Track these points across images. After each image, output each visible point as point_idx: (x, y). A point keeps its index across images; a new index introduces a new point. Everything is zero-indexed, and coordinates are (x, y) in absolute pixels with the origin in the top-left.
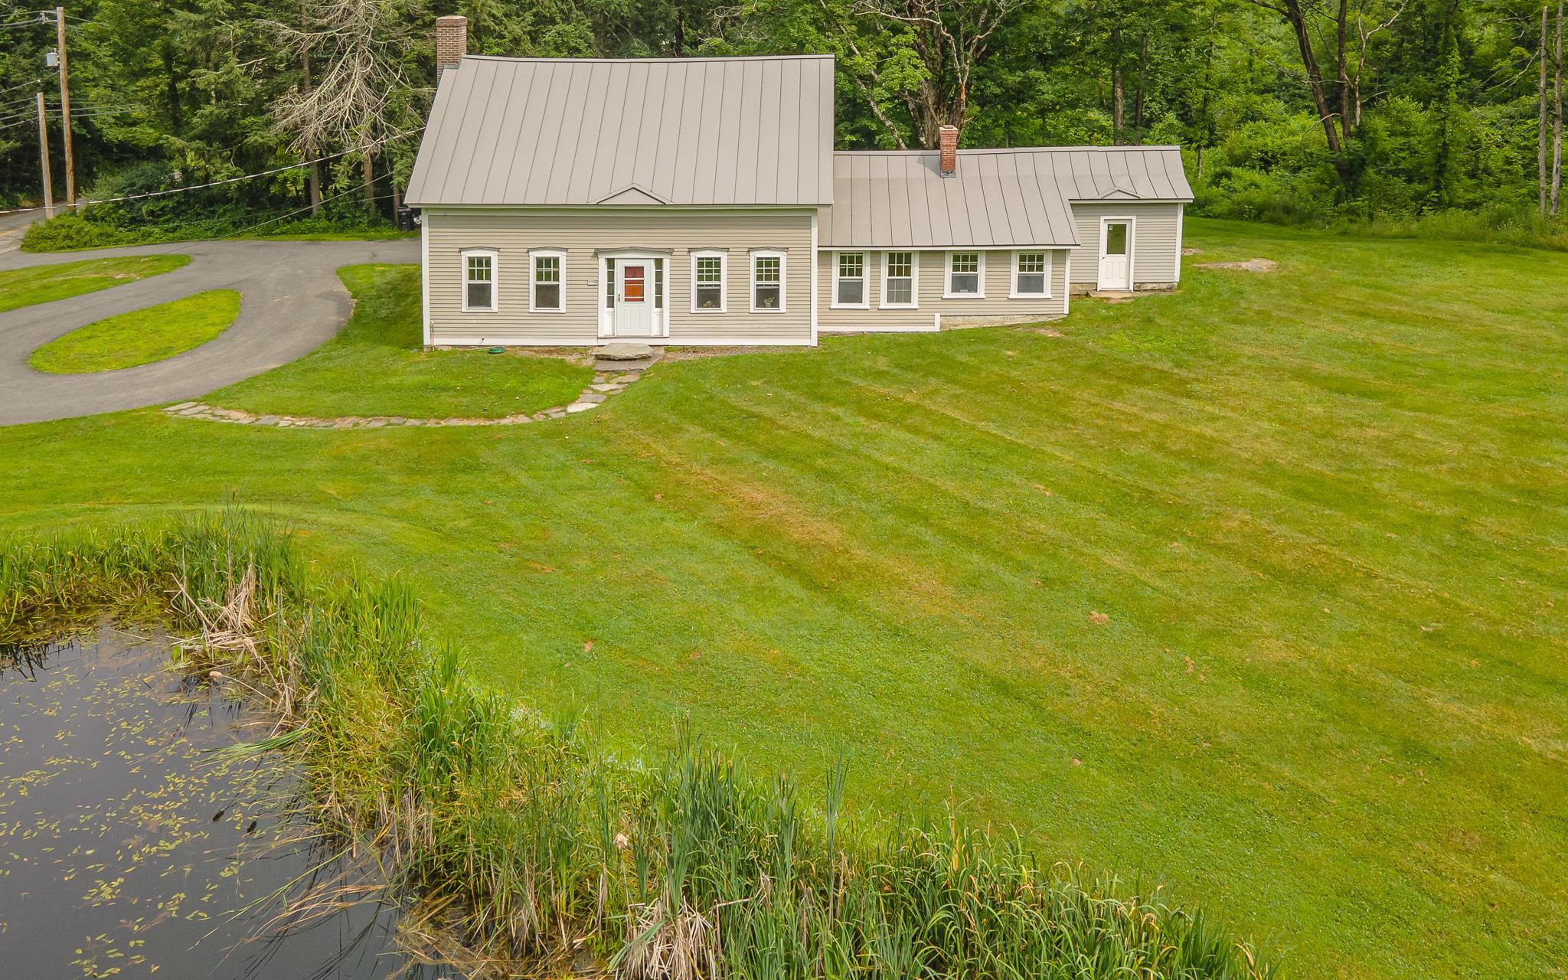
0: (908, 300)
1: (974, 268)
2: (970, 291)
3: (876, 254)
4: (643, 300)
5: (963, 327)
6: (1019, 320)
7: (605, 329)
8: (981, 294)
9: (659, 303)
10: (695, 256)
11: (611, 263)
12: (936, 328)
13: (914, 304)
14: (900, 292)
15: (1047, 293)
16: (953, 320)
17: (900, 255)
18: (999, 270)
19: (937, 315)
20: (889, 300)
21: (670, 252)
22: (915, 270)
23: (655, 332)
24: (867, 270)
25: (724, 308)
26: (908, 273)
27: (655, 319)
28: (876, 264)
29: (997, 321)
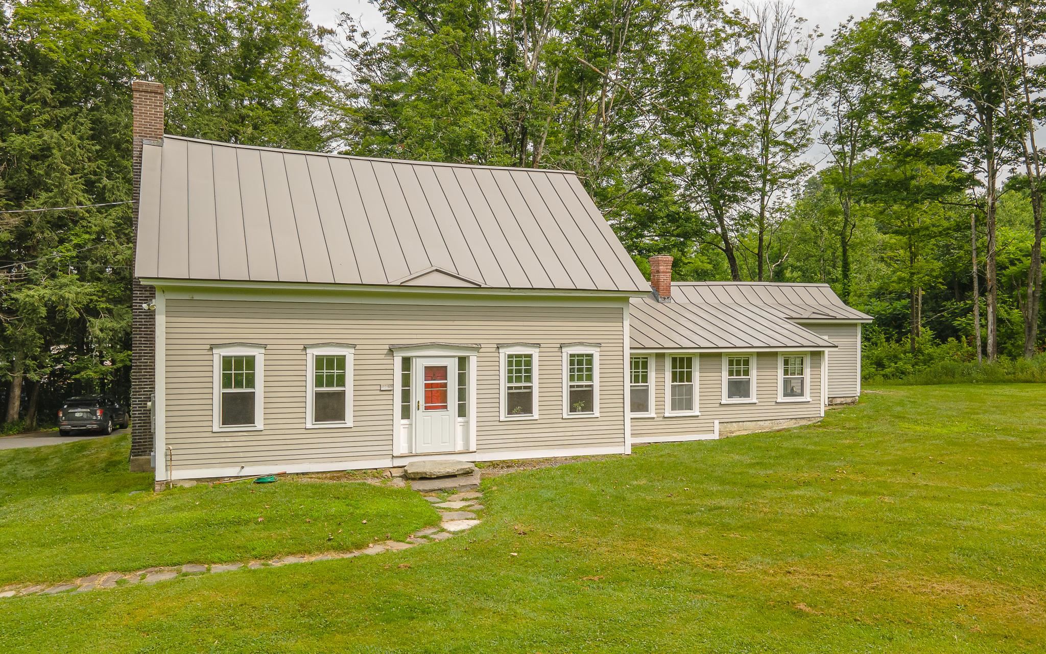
0: (690, 408)
1: (746, 373)
2: (745, 397)
3: (660, 357)
4: (445, 407)
5: (738, 433)
6: (785, 425)
7: (401, 447)
8: (753, 399)
9: (462, 411)
10: (505, 352)
11: (406, 362)
12: (716, 436)
13: (696, 412)
14: (682, 400)
15: (807, 397)
16: (730, 427)
17: (682, 360)
18: (767, 373)
19: (716, 422)
20: (673, 408)
21: (477, 348)
22: (696, 375)
23: (460, 447)
24: (652, 375)
25: (536, 414)
26: (689, 379)
27: (459, 430)
28: (660, 370)
29: (766, 426)
